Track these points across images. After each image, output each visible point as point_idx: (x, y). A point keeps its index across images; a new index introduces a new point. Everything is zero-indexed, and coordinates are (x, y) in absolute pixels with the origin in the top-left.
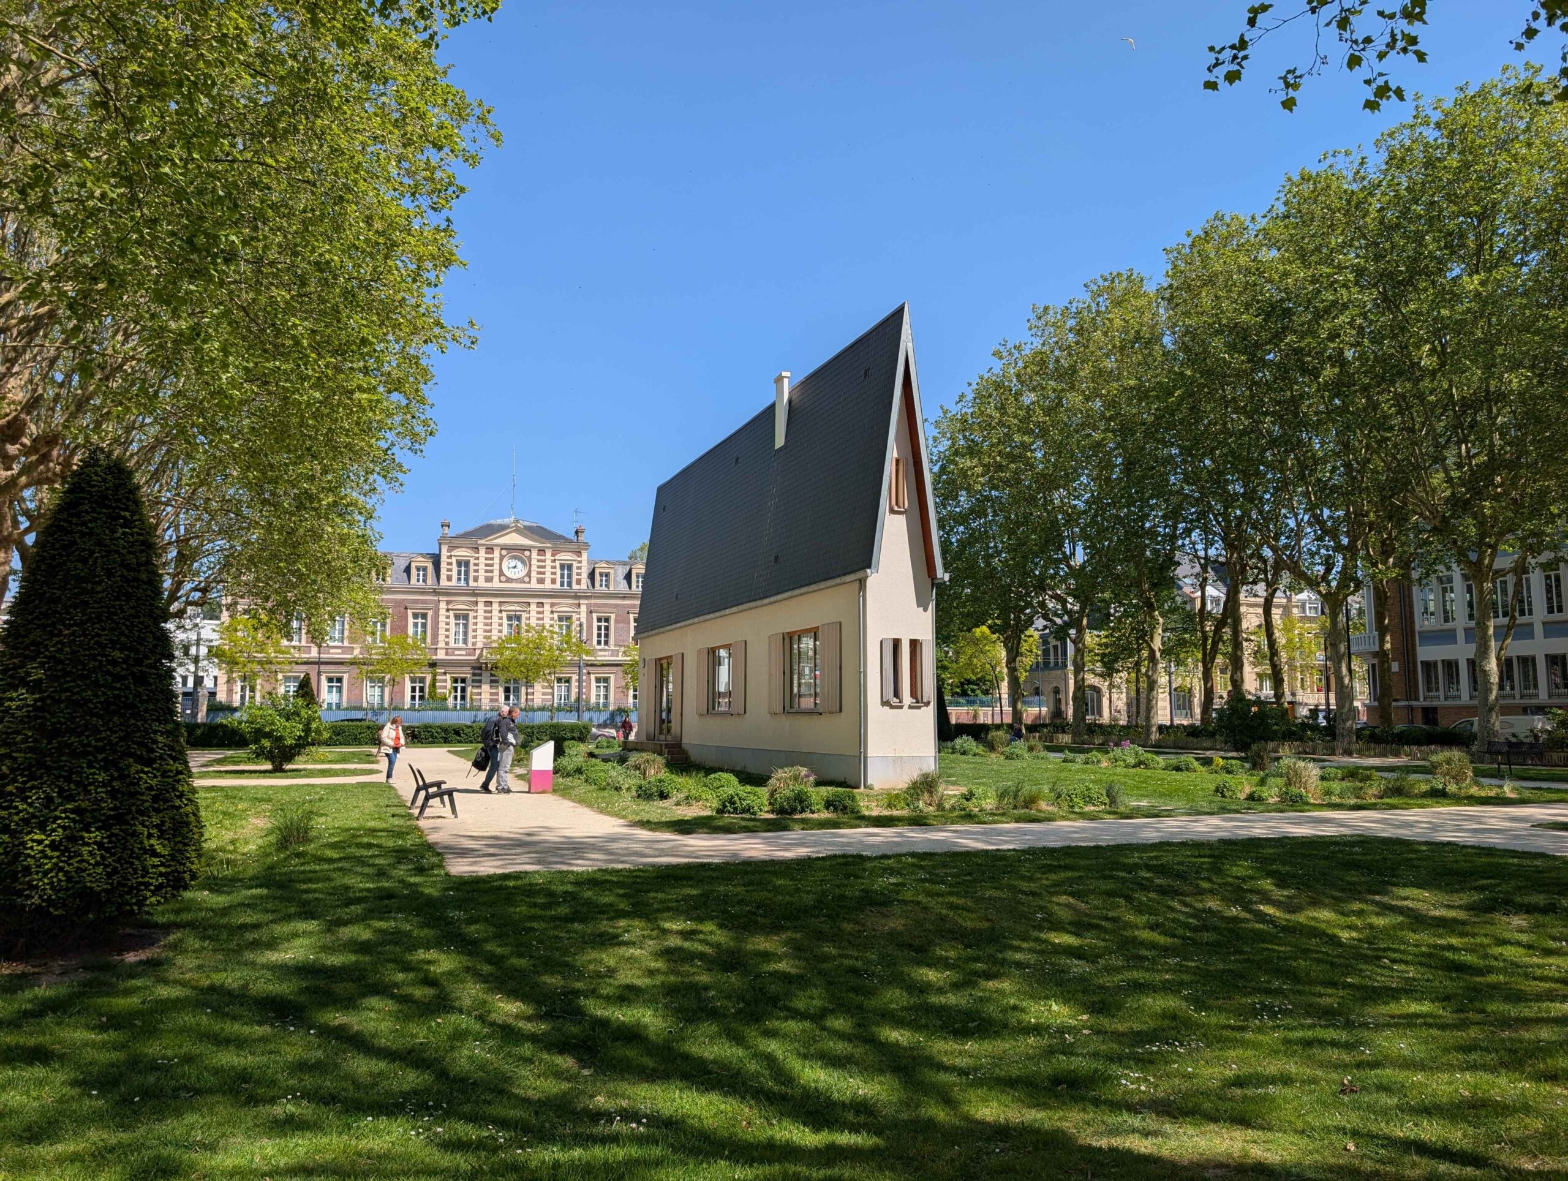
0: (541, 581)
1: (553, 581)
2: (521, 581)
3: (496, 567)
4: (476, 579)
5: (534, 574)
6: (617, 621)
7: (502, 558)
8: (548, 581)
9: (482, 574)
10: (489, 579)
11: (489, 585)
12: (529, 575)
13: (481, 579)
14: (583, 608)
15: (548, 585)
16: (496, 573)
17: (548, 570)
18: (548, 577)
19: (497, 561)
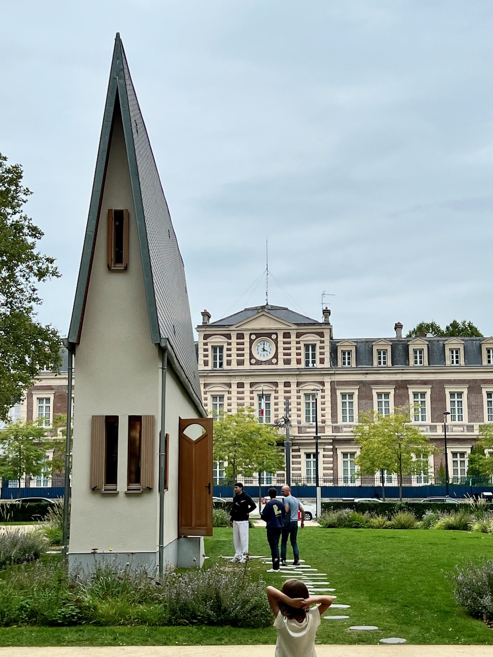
0: (287, 362)
1: (299, 362)
2: (269, 362)
3: (247, 351)
4: (229, 363)
5: (281, 356)
6: (359, 397)
7: (251, 342)
8: (294, 362)
9: (234, 358)
10: (240, 363)
11: (240, 367)
12: (276, 356)
13: (234, 363)
14: (328, 387)
15: (294, 365)
16: (247, 357)
17: (293, 351)
18: (293, 357)
19: (247, 345)
